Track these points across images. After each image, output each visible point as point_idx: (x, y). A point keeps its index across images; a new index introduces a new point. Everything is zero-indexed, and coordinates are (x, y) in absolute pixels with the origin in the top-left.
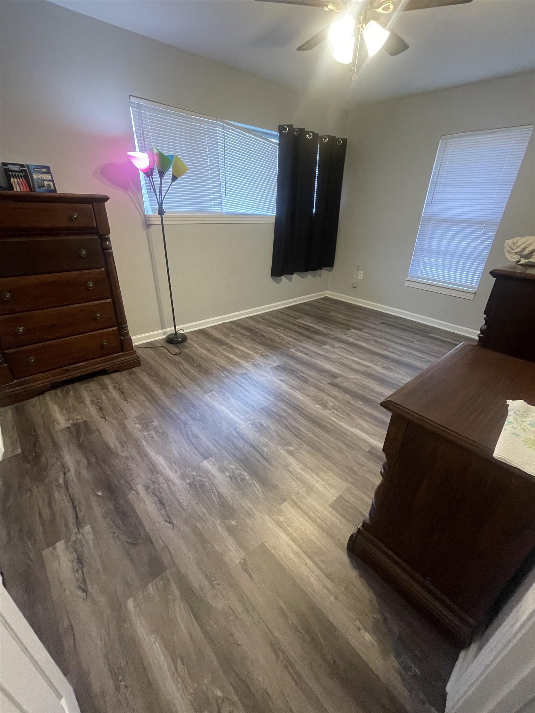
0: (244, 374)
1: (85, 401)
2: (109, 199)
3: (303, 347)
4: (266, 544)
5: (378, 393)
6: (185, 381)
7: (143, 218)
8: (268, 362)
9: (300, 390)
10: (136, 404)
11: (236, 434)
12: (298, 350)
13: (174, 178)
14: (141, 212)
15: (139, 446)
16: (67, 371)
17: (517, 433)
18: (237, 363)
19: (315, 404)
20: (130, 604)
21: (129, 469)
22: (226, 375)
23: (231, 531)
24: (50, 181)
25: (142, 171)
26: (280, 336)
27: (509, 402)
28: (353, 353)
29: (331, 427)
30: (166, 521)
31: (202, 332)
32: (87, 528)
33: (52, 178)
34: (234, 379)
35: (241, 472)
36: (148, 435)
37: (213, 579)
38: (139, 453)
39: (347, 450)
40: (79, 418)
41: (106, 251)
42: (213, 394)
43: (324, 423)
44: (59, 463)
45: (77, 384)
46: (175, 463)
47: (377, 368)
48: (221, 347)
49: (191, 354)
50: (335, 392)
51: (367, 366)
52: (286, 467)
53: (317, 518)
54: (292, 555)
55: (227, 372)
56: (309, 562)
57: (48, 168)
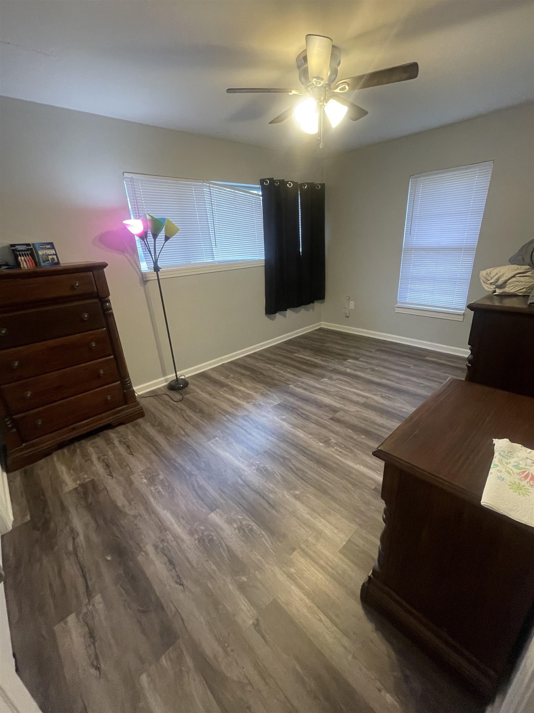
0: (246, 415)
1: (91, 458)
2: (107, 265)
3: (303, 382)
4: (279, 600)
5: (379, 425)
6: (189, 428)
7: (140, 276)
8: (269, 401)
9: (302, 428)
10: (141, 457)
11: (241, 482)
12: (297, 386)
13: (167, 238)
14: (138, 270)
15: (146, 502)
16: (74, 429)
17: (502, 477)
18: (238, 405)
19: (317, 443)
20: (144, 678)
21: (137, 528)
22: (228, 419)
23: (242, 587)
24: (54, 255)
25: (137, 235)
26: (278, 373)
27: (495, 441)
28: (351, 384)
29: (335, 466)
30: (177, 583)
31: (203, 375)
32: (98, 598)
33: (56, 253)
34: (236, 422)
35: (249, 522)
36: (155, 490)
37: (226, 645)
38: (147, 510)
39: (353, 489)
40: (87, 478)
41: (107, 313)
42: (216, 440)
43: (328, 462)
44: (68, 528)
45: (83, 441)
46: (183, 518)
47: (376, 398)
48: (222, 390)
49: (193, 400)
50: (337, 428)
51: (367, 397)
52: (294, 513)
53: (327, 567)
54: (305, 610)
55: (229, 415)
56: (323, 617)
57: (51, 244)
